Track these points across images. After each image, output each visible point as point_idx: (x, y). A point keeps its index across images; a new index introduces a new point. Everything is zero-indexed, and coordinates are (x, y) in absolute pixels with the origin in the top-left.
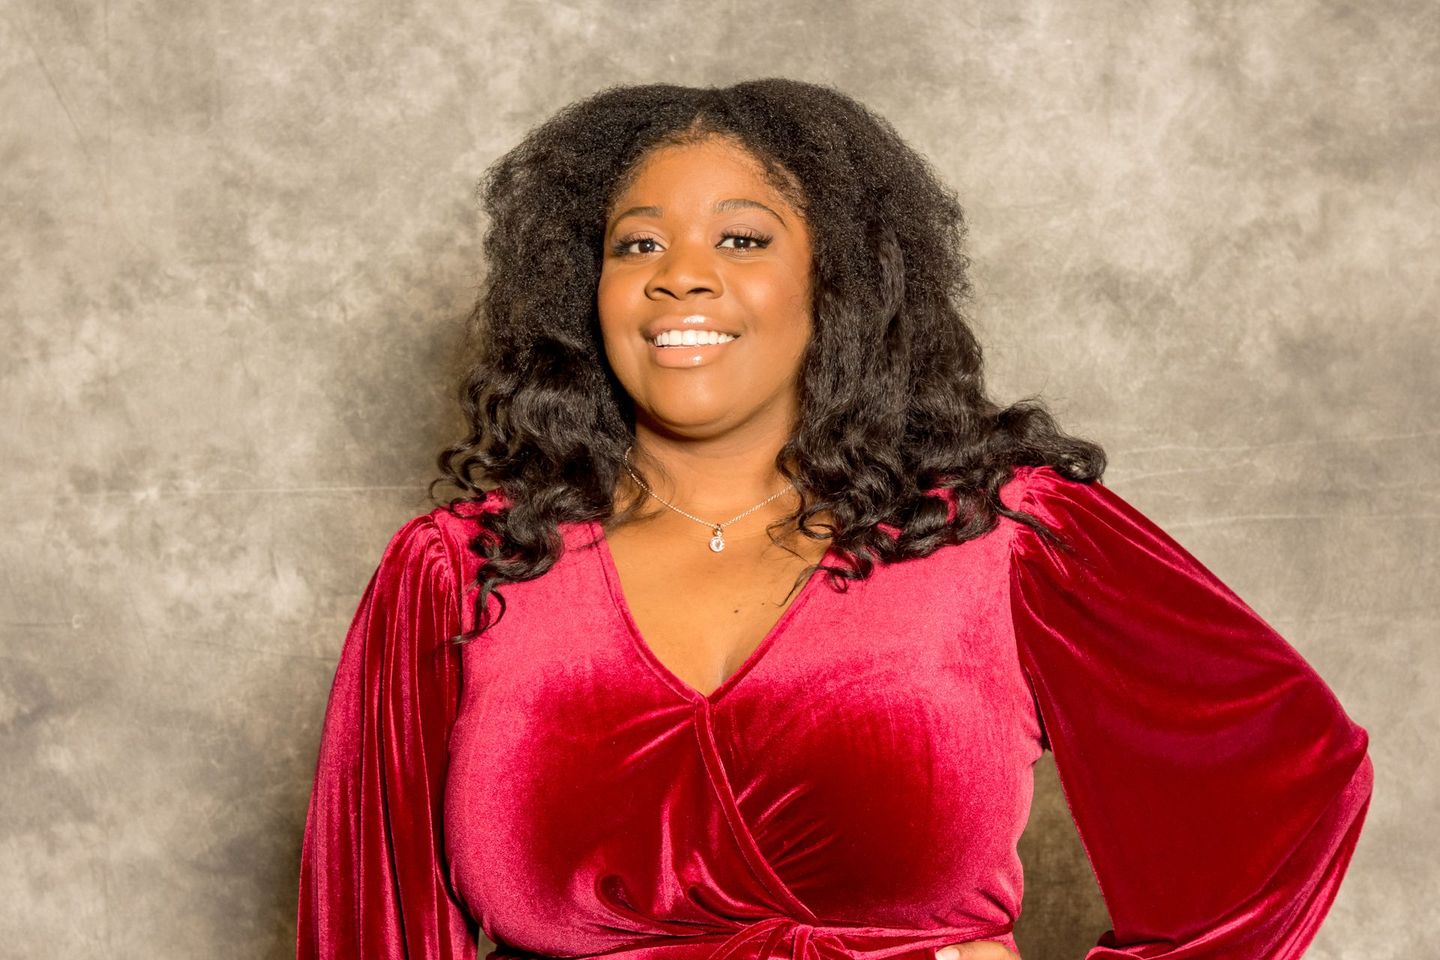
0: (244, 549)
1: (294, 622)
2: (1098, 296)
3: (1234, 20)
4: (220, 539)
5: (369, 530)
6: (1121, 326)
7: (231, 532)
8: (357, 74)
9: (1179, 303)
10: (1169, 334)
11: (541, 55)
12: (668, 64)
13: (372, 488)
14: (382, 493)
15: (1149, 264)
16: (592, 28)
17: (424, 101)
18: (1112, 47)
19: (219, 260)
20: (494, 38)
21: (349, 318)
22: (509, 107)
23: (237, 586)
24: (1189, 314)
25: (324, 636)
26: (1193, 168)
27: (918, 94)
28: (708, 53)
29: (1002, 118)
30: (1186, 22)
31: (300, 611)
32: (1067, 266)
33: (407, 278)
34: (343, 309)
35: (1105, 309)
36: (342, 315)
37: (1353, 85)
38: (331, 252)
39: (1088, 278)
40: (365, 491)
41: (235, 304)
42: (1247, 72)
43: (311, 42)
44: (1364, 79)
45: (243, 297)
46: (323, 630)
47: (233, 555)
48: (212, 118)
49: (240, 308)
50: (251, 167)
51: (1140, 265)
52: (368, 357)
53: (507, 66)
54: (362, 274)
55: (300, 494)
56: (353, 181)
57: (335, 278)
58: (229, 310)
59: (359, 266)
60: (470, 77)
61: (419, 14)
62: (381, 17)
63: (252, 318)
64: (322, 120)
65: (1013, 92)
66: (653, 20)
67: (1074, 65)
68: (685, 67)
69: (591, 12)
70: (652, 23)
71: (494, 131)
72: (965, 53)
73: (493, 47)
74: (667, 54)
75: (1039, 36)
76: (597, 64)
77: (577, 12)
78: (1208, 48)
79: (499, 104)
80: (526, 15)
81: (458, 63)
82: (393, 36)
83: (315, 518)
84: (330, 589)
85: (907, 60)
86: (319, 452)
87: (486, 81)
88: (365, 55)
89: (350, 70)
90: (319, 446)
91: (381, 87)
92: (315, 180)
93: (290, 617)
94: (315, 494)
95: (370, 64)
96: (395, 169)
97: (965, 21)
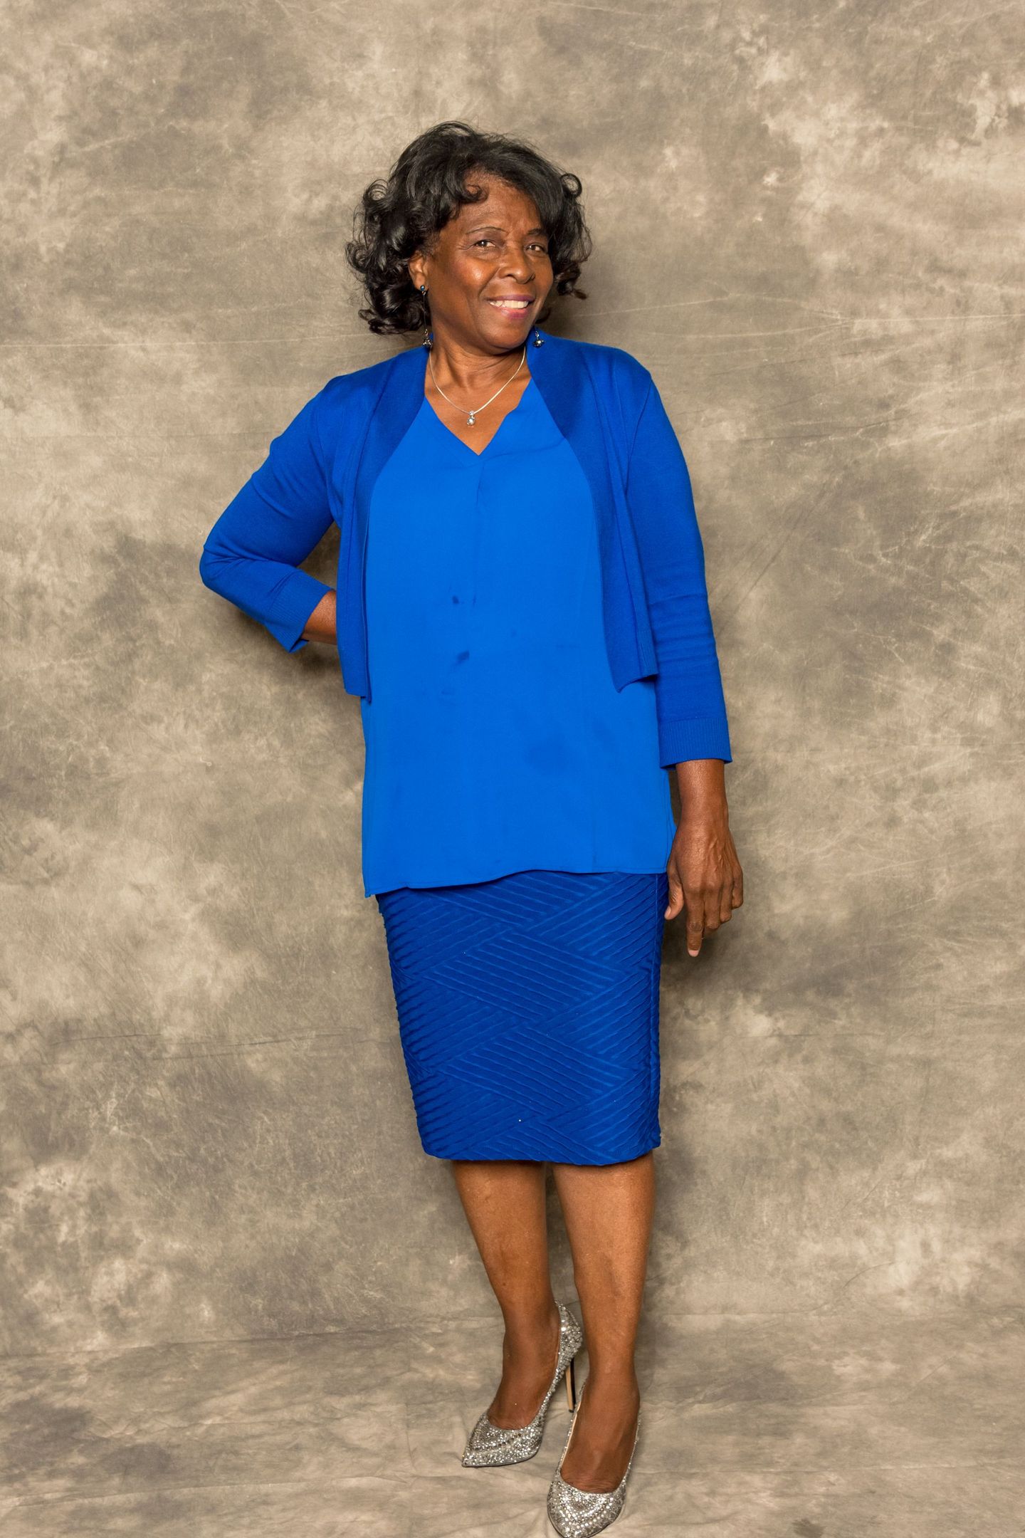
3: (495, 55)
11: (75, 79)
12: (151, 85)
16: (105, 62)
18: (420, 73)
20: (46, 69)
22: (56, 113)
27: (303, 103)
28: (176, 78)
29: (354, 119)
30: (465, 57)
37: (567, 96)
42: (502, 88)
44: (574, 92)
53: (55, 87)
60: (32, 92)
65: (361, 102)
66: (142, 57)
67: (397, 84)
68: (161, 86)
69: (105, 53)
70: (141, 59)
71: (48, 128)
72: (331, 77)
73: (46, 75)
74: (151, 79)
75: (376, 66)
76: (108, 85)
77: (95, 52)
78: (479, 73)
79: (50, 111)
80: (64, 54)
81: (25, 85)
85: (296, 81)
87: (42, 96)
97: (331, 57)
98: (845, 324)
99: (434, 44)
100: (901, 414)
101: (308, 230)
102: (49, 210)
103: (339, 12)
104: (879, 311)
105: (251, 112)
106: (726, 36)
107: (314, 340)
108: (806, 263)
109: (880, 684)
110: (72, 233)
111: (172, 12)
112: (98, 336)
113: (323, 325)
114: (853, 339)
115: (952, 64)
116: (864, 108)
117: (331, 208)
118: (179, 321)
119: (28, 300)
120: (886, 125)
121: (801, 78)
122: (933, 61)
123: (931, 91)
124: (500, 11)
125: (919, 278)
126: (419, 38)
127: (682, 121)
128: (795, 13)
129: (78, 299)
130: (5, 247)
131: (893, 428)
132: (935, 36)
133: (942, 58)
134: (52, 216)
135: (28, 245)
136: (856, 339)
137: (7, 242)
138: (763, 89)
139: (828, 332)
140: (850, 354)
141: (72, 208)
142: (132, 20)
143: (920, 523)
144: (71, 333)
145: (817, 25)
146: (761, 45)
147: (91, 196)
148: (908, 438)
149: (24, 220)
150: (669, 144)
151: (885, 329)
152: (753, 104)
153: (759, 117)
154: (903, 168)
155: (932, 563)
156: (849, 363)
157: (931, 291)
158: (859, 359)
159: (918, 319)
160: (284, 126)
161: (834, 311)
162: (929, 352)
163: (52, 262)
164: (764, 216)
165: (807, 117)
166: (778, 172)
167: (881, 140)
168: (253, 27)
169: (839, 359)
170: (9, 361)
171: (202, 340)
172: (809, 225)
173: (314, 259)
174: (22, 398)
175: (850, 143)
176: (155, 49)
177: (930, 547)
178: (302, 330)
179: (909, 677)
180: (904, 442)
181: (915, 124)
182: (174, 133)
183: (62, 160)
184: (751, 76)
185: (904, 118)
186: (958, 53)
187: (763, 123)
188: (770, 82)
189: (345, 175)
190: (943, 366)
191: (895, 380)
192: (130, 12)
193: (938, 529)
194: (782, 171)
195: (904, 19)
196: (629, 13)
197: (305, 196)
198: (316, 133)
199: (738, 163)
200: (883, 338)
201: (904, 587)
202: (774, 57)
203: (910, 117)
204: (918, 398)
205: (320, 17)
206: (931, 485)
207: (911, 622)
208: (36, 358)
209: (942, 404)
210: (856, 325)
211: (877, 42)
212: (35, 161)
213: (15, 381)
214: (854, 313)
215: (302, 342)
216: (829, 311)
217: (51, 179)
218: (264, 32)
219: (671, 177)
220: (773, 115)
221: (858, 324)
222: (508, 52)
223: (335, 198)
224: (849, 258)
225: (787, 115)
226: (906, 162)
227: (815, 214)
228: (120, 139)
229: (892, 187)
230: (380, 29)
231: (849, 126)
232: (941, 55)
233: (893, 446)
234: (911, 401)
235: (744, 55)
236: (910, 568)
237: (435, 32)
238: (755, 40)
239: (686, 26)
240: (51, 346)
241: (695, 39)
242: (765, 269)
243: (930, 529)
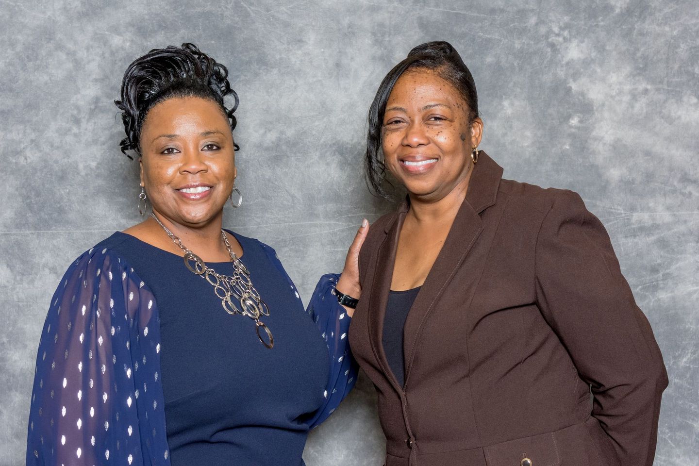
1: (5, 287)
2: (334, 153)
3: (390, 41)
5: (36, 249)
6: (344, 165)
8: (32, 63)
11: (107, 55)
14: (42, 234)
16: (128, 44)
17: (59, 74)
18: (340, 52)
20: (88, 48)
21: (28, 162)
22: (94, 76)
25: (18, 292)
27: (261, 71)
29: (295, 81)
30: (370, 42)
31: (7, 282)
32: (322, 141)
33: (52, 146)
34: (26, 159)
35: (337, 158)
36: (25, 161)
38: (21, 136)
39: (330, 146)
40: (35, 233)
43: (13, 50)
46: (18, 290)
51: (352, 141)
52: (36, 178)
53: (93, 60)
54: (33, 145)
55: (8, 234)
56: (31, 106)
57: (22, 146)
59: (32, 141)
60: (78, 64)
61: (57, 39)
62: (42, 40)
64: (16, 82)
65: (300, 70)
66: (153, 41)
67: (325, 59)
69: (128, 38)
71: (88, 86)
72: (280, 55)
73: (87, 52)
75: (310, 48)
77: (122, 38)
78: (379, 52)
79: (90, 75)
80: (101, 39)
81: (73, 59)
82: (46, 48)
83: (14, 243)
84: (20, 273)
85: (257, 57)
86: (16, 217)
87: (84, 66)
88: (35, 55)
89: (29, 61)
90: (16, 214)
91: (41, 68)
92: (14, 106)
93: (4, 284)
94: (14, 234)
95: (37, 58)
96: (47, 101)
97: (280, 42)
98: (627, 216)
99: (350, 34)
100: (666, 276)
101: (264, 154)
102: (86, 140)
103: (286, 13)
104: (649, 208)
106: (543, 30)
107: (266, 227)
108: (600, 176)
109: (659, 461)
110: (102, 156)
111: (174, 12)
112: (117, 225)
113: (272, 217)
114: (633, 226)
115: (691, 48)
116: (634, 76)
117: (279, 139)
119: (69, 200)
120: (649, 87)
121: (593, 57)
122: (679, 47)
123: (678, 65)
124: (393, 13)
125: (674, 186)
126: (339, 30)
127: (515, 83)
128: (587, 16)
129: (104, 200)
130: (55, 165)
131: (661, 286)
132: (679, 31)
133: (684, 45)
134: (88, 145)
135: (71, 164)
136: (634, 226)
137: (56, 162)
138: (568, 64)
139: (615, 221)
140: (631, 236)
141: (102, 139)
142: (147, 17)
143: (682, 350)
144: (98, 222)
145: (602, 23)
146: (566, 35)
147: (115, 131)
148: (672, 292)
149: (69, 147)
150: (506, 99)
151: (654, 219)
152: (561, 73)
153: (565, 80)
154: (662, 114)
155: (691, 377)
156: (630, 241)
157: (683, 194)
158: (636, 240)
159: (675, 213)
160: (249, 86)
161: (619, 208)
162: (684, 235)
163: (87, 175)
164: (570, 145)
165: (597, 82)
166: (579, 117)
167: (646, 97)
168: (229, 22)
169: (623, 239)
170: (55, 242)
172: (601, 151)
173: (268, 173)
174: (62, 267)
175: (626, 98)
176: (162, 35)
177: (689, 366)
178: (258, 220)
179: (679, 457)
180: (670, 295)
181: (668, 87)
183: (96, 108)
184: (559, 55)
185: (661, 82)
186: (694, 42)
187: (568, 85)
188: (572, 59)
189: (289, 118)
190: (693, 244)
191: (662, 253)
192: (146, 12)
193: (694, 354)
194: (582, 116)
195: (659, 20)
196: (478, 15)
197: (262, 131)
198: (270, 90)
199: (552, 111)
200: (652, 226)
201: (673, 394)
202: (574, 43)
203: (665, 82)
204: (677, 265)
205: (273, 16)
206: (689, 324)
207: (678, 418)
208: (73, 240)
209: (694, 269)
210: (634, 217)
211: (642, 34)
212: (78, 108)
213: (58, 255)
214: (633, 209)
215: (258, 228)
216: (616, 208)
217: (88, 120)
218: (236, 25)
219: (508, 120)
220: (575, 80)
221: (636, 217)
222: (399, 38)
223: (282, 133)
224: (628, 173)
225: (584, 80)
226: (663, 111)
227: (605, 144)
229: (654, 127)
230: (313, 24)
231: (625, 87)
232: (683, 43)
233: (662, 298)
234: (673, 267)
235: (555, 42)
236: (677, 381)
237: (350, 27)
238: (562, 32)
239: (516, 24)
240: (84, 231)
241: (522, 32)
242: (572, 180)
243: (689, 354)
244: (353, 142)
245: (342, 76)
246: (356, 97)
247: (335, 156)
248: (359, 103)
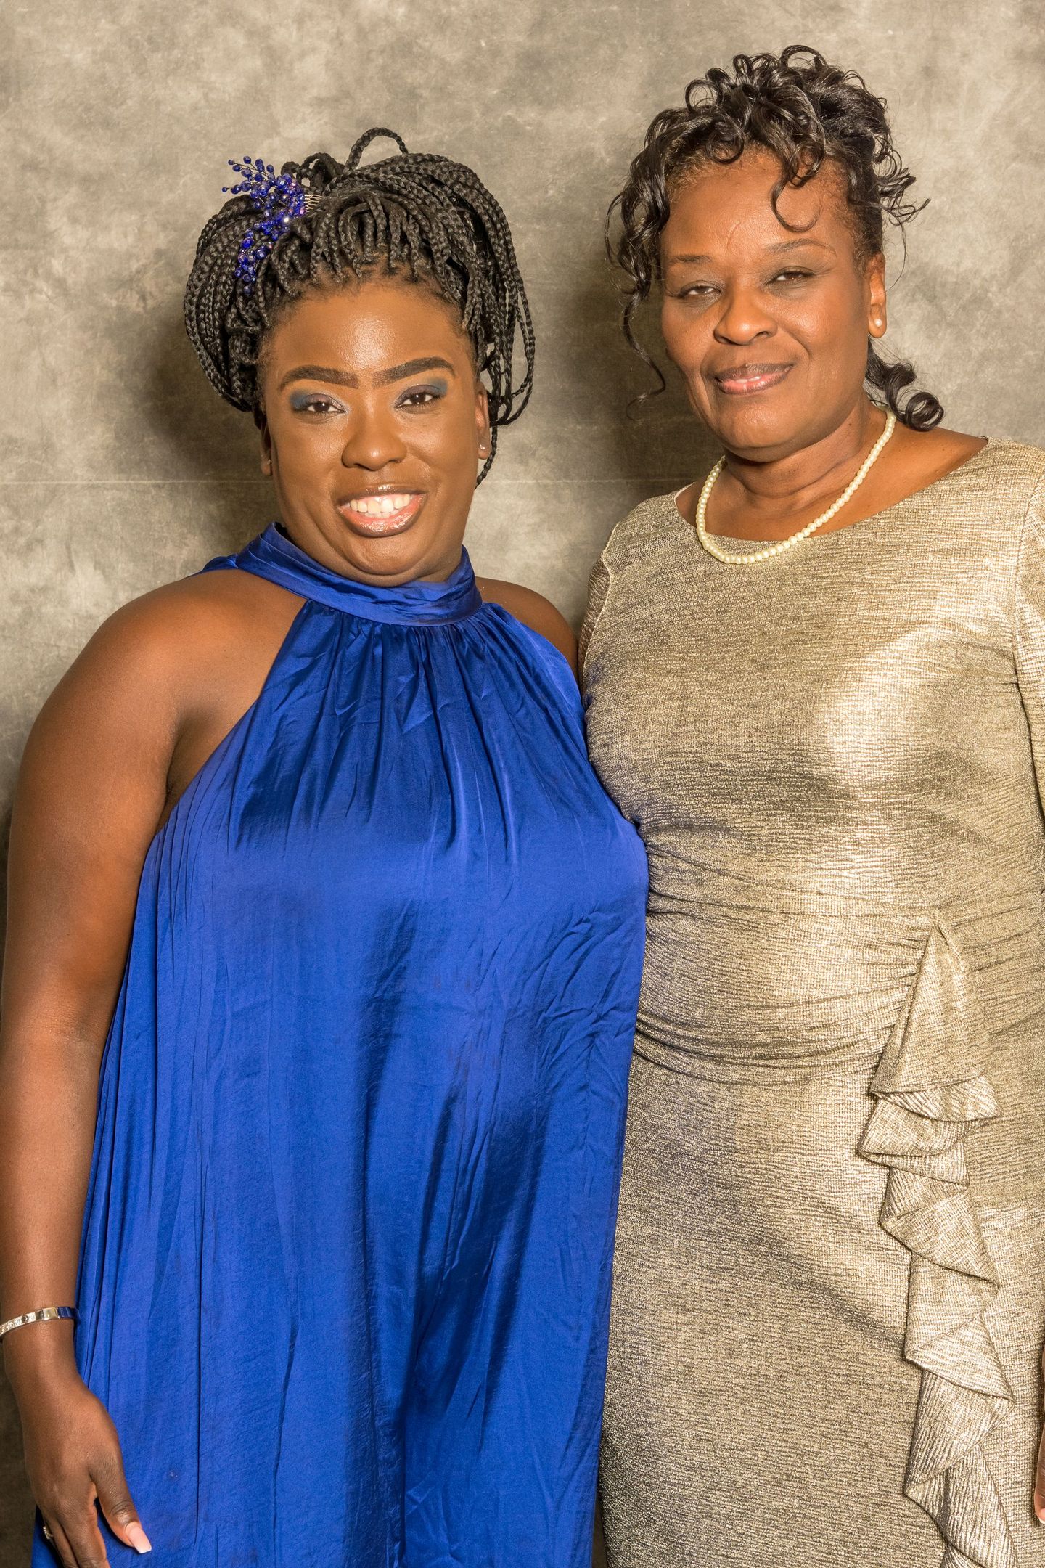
0: (41, 541)
2: (913, 296)
4: (16, 531)
6: (937, 326)
7: (28, 524)
8: (160, 55)
9: (997, 304)
10: (985, 335)
11: (348, 38)
12: (479, 49)
13: (171, 481)
14: (181, 486)
15: (967, 264)
16: (401, 11)
17: (228, 84)
18: (935, 38)
19: (17, 247)
20: (300, 20)
21: (149, 307)
22: (314, 92)
23: (33, 580)
24: (1007, 315)
26: (1014, 165)
28: (520, 39)
30: (1011, 14)
31: (95, 605)
34: (143, 297)
35: (920, 309)
36: (142, 305)
38: (131, 239)
40: (164, 484)
41: (32, 291)
43: (113, 22)
45: (40, 284)
47: (29, 548)
48: (11, 99)
49: (37, 296)
50: (50, 150)
51: (958, 265)
53: (314, 50)
54: (161, 263)
55: (93, 487)
56: (156, 166)
57: (135, 266)
58: (27, 297)
59: (159, 254)
60: (275, 60)
63: (51, 306)
64: (122, 104)
67: (896, 56)
68: (495, 52)
70: (463, 6)
71: (299, 116)
73: (299, 29)
74: (477, 39)
75: (859, 26)
76: (405, 48)
78: (1034, 41)
79: (304, 89)
81: (263, 45)
82: (197, 17)
83: (113, 510)
84: (128, 583)
85: (724, 48)
86: (117, 444)
87: (291, 64)
88: (167, 35)
89: (152, 52)
90: (117, 438)
91: (183, 69)
92: (115, 164)
93: (87, 611)
94: (113, 487)
95: (173, 45)
96: (198, 154)
97: (785, 10)
105: (646, 96)
118: (507, 444)
171: (545, 476)
182: (514, 130)
228: (420, 138)
244: (961, 270)
245: (939, 100)
246: (972, 153)
247: (915, 305)
248: (981, 170)
